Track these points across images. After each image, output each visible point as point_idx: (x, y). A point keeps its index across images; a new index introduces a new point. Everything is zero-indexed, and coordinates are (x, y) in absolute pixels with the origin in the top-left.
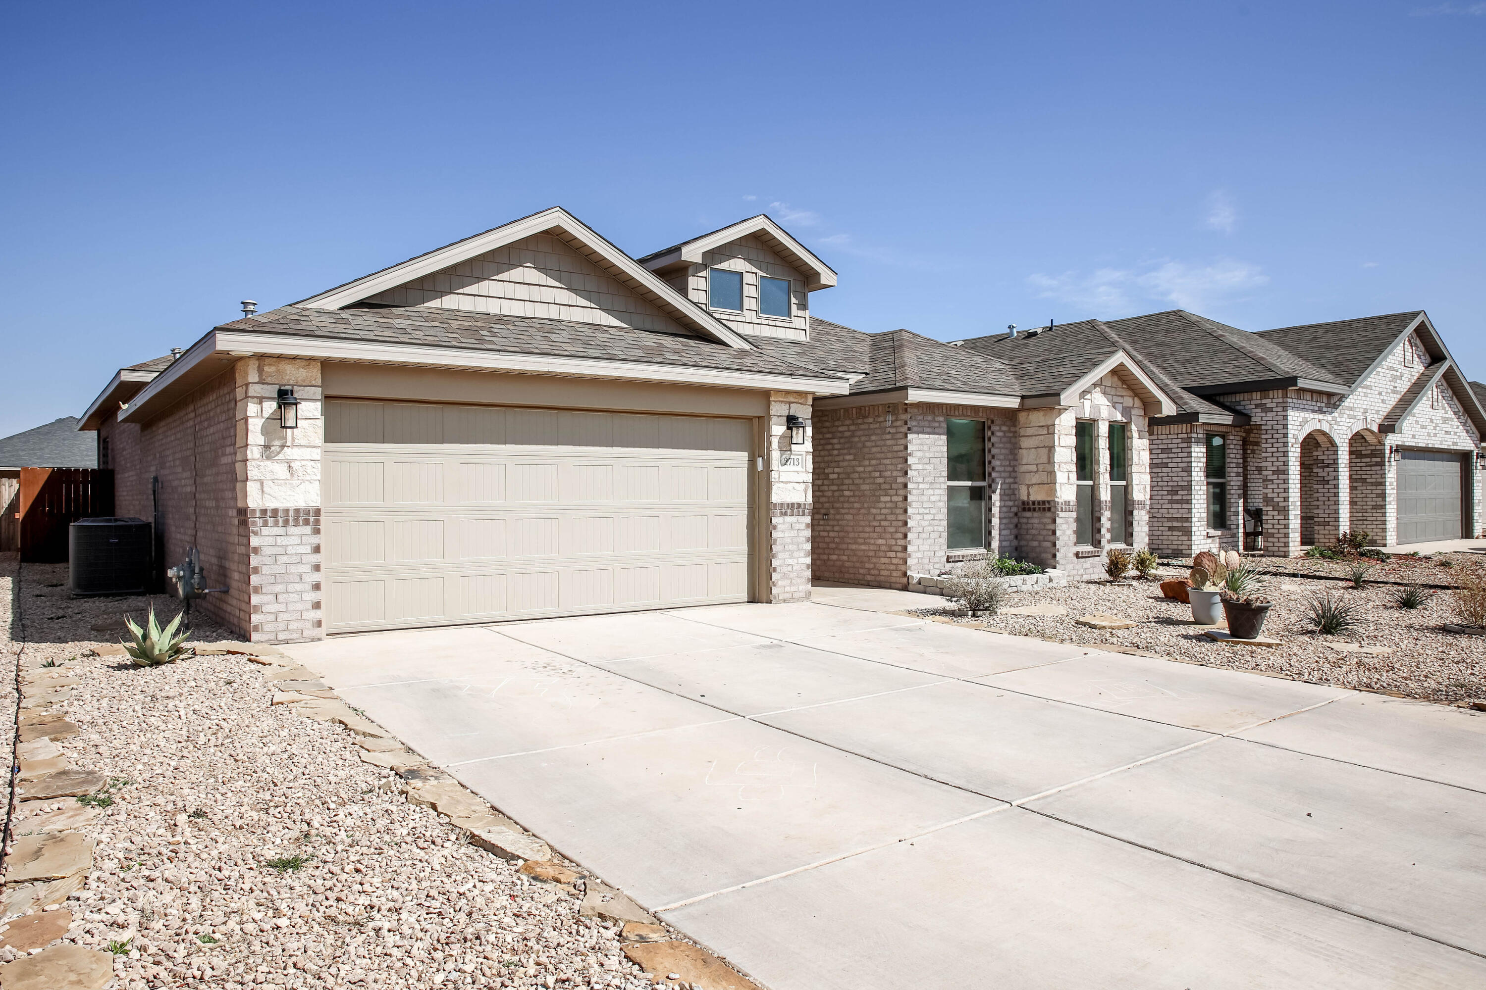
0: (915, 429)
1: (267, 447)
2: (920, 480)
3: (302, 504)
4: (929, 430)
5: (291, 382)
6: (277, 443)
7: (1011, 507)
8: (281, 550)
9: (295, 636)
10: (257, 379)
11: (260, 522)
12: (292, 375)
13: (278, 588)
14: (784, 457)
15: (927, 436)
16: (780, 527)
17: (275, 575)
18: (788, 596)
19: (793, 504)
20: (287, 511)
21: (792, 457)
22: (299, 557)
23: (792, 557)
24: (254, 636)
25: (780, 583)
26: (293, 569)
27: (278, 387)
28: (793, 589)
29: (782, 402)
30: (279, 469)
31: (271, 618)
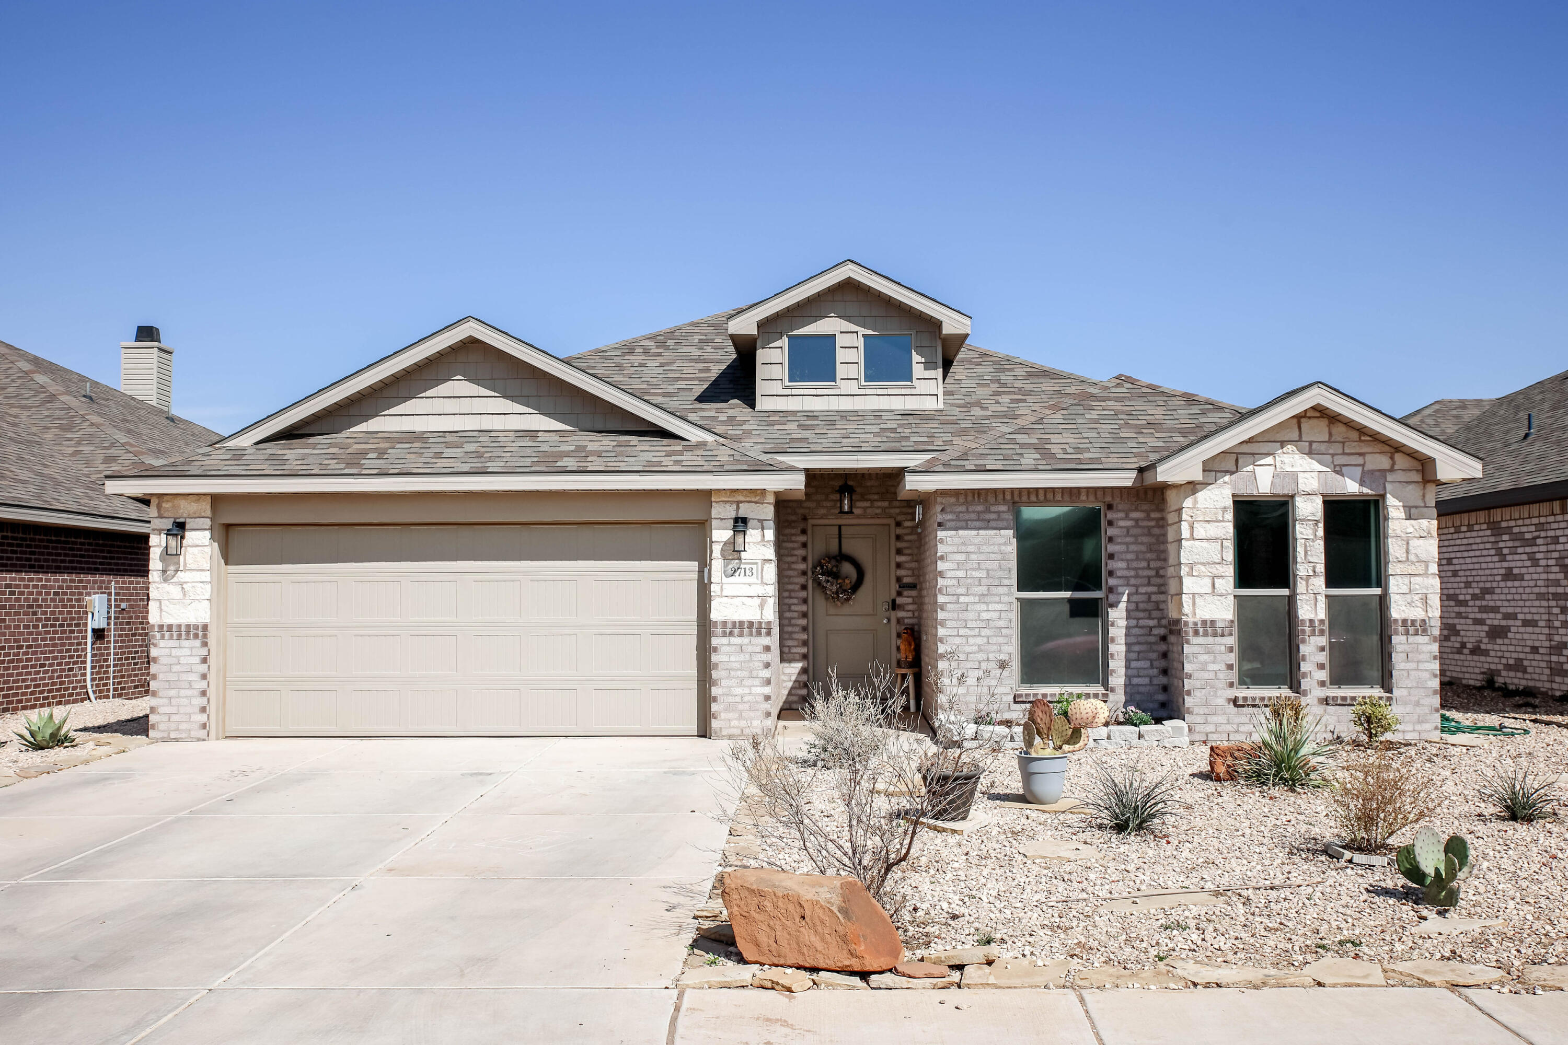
0: (949, 524)
1: (164, 571)
2: (962, 590)
3: (192, 621)
4: (977, 524)
5: (185, 515)
6: (172, 568)
7: (1151, 628)
8: (174, 660)
9: (183, 735)
10: (156, 515)
11: (158, 635)
12: (185, 509)
13: (172, 693)
14: (731, 566)
15: (974, 532)
16: (724, 649)
17: (169, 681)
18: (737, 732)
19: (741, 623)
20: (179, 626)
21: (742, 566)
22: (189, 667)
23: (741, 685)
24: (151, 733)
25: (723, 715)
26: (184, 677)
27: (173, 520)
28: (743, 723)
29: (726, 502)
30: (172, 590)
31: (165, 718)
